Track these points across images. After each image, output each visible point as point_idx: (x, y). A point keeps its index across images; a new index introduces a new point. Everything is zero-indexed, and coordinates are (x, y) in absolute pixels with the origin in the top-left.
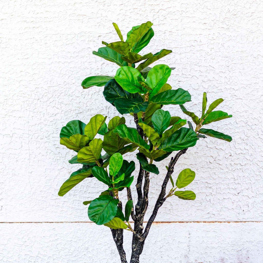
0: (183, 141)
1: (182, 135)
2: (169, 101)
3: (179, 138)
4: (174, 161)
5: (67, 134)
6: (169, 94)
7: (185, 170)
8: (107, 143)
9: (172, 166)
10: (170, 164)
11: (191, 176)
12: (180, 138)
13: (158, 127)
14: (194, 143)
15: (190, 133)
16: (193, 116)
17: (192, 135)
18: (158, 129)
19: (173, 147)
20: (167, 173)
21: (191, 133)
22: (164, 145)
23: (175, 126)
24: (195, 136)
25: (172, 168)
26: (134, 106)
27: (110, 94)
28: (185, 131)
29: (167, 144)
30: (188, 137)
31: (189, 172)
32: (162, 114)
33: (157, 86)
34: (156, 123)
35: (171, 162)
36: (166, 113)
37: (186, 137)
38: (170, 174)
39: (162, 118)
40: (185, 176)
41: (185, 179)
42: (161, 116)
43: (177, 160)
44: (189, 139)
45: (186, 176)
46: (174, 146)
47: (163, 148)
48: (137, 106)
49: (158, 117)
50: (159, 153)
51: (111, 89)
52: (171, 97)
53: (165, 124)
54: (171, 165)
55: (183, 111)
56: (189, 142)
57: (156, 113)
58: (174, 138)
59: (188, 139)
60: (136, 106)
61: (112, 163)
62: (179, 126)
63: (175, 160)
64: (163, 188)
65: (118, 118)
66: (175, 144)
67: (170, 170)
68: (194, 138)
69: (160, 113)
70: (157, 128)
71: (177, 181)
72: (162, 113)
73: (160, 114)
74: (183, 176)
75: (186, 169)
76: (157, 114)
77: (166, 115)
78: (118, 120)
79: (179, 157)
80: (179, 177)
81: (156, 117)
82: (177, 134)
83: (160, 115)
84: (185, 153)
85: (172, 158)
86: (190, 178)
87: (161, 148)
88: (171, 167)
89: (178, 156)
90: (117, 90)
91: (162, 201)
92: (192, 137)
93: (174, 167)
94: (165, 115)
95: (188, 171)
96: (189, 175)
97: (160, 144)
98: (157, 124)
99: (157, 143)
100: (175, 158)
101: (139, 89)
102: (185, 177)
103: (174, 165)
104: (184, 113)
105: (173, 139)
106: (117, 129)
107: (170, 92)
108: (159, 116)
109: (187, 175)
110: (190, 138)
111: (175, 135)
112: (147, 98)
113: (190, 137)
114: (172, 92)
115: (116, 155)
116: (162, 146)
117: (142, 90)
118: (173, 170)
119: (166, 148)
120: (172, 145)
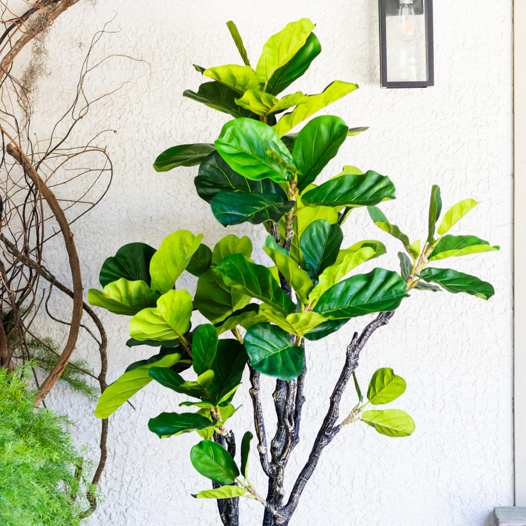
4: (359, 341)
5: (116, 273)
6: (346, 184)
9: (355, 352)
10: (350, 348)
13: (313, 261)
22: (328, 304)
25: (354, 358)
29: (336, 302)
31: (391, 376)
33: (316, 166)
34: (309, 250)
35: (351, 343)
37: (384, 291)
38: (348, 370)
43: (367, 340)
46: (351, 307)
47: (325, 311)
48: (266, 209)
52: (350, 190)
53: (329, 254)
54: (353, 350)
58: (356, 289)
60: (264, 209)
63: (363, 340)
64: (332, 403)
66: (355, 303)
67: (350, 361)
77: (334, 234)
79: (372, 332)
82: (362, 283)
84: (386, 324)
85: (356, 334)
87: (322, 309)
89: (370, 330)
91: (330, 433)
98: (311, 253)
100: (363, 335)
103: (359, 352)
105: (352, 292)
111: (359, 284)
118: (358, 362)
119: (332, 311)
120: (348, 305)
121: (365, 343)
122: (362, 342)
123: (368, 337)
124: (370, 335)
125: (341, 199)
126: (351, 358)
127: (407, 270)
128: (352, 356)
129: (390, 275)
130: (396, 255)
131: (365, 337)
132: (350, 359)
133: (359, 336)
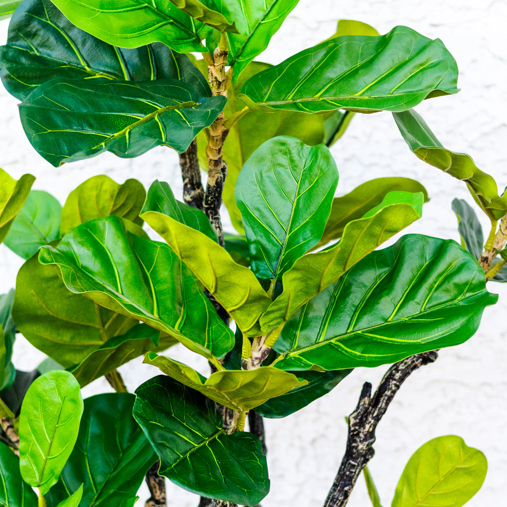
0: (413, 310)
1: (406, 276)
2: (340, 92)
3: (388, 294)
4: (375, 402)
6: (343, 56)
7: (435, 445)
8: (39, 312)
9: (367, 426)
10: (355, 418)
11: (468, 472)
12: (394, 293)
13: (267, 234)
14: (468, 322)
15: (450, 264)
16: (470, 175)
17: (460, 278)
18: (268, 246)
19: (353, 341)
20: (342, 464)
21: (456, 264)
22: (305, 332)
23: (356, 233)
24: (474, 282)
25: (365, 440)
26: (142, 117)
27: (39, 60)
28: (423, 256)
29: (323, 325)
30: (439, 287)
31: (456, 454)
32: (292, 161)
33: (271, 15)
34: (258, 210)
35: (358, 407)
36: (316, 158)
37: (430, 289)
38: (353, 466)
39: (292, 185)
40: (438, 474)
41: (436, 486)
42: (286, 173)
43: (390, 399)
44: (445, 297)
45: (443, 473)
46: (357, 336)
47: (299, 348)
48: (156, 119)
49: (272, 181)
50: (262, 382)
51: (42, 33)
52: (354, 73)
53: (306, 218)
54: (361, 423)
55: (413, 147)
56: (445, 314)
57: (261, 160)
58: (364, 290)
59: (437, 298)
60: (152, 118)
61: (30, 421)
62: (377, 230)
63: (383, 400)
65: (106, 186)
66: (367, 322)
67: (356, 447)
68: (468, 295)
69: (283, 160)
70: (264, 242)
71: (398, 495)
72: (296, 157)
73: (281, 165)
74: (424, 471)
75: (439, 439)
76: (269, 164)
77: (316, 171)
78: (106, 196)
79: (402, 380)
80: (408, 477)
81: (261, 182)
82: (378, 273)
83: (280, 169)
84: (432, 361)
85: (367, 386)
86: (463, 481)
87: (292, 345)
88: (358, 435)
89: (398, 376)
90: (74, 42)
92: (460, 288)
93: (377, 433)
94: (311, 168)
95: (451, 446)
96: (457, 469)
97: (281, 327)
98: (262, 216)
99: (258, 322)
100: (383, 388)
101: (169, 27)
102: (436, 479)
103: (375, 426)
104: (421, 157)
105: (356, 297)
106: (72, 241)
107: (349, 46)
108: (278, 174)
109: (446, 467)
110: (447, 291)
111: (370, 277)
112: (220, 79)
113: (449, 285)
114: (358, 48)
115: (53, 384)
116: (295, 335)
117: (190, 35)
118: (374, 446)
119: (315, 347)
120: (351, 329)
121: (387, 404)
122: (382, 404)
123: (394, 392)
124: (398, 387)
125: (333, 92)
126: (358, 440)
127: (471, 237)
128: (361, 435)
129: (442, 247)
130: (450, 206)
131: (388, 393)
132: (355, 441)
133: (374, 390)
